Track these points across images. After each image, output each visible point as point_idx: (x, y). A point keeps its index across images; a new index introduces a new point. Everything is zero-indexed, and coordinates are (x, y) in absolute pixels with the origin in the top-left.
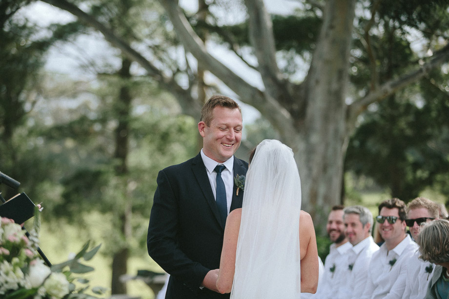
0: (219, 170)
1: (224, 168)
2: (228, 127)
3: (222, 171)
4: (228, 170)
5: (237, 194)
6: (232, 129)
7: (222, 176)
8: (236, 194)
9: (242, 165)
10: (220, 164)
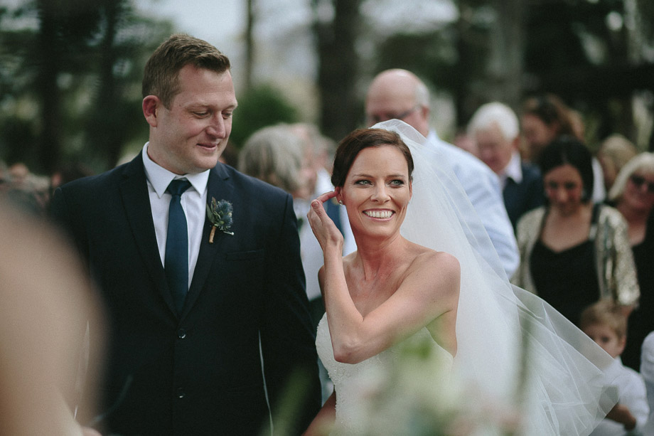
0: (177, 189)
1: (187, 186)
2: (211, 110)
3: (183, 191)
4: (195, 190)
5: (211, 241)
6: (220, 115)
7: (183, 202)
8: (209, 239)
9: (227, 179)
10: (179, 177)
